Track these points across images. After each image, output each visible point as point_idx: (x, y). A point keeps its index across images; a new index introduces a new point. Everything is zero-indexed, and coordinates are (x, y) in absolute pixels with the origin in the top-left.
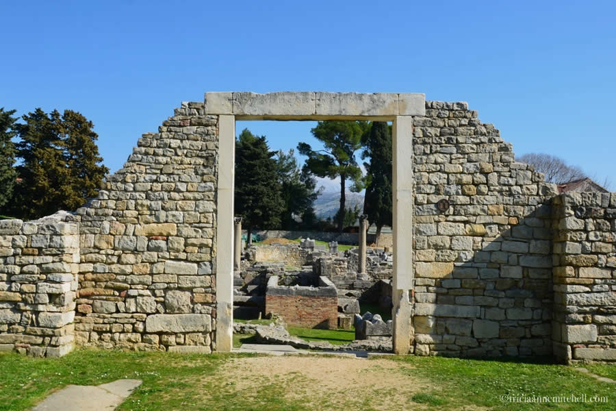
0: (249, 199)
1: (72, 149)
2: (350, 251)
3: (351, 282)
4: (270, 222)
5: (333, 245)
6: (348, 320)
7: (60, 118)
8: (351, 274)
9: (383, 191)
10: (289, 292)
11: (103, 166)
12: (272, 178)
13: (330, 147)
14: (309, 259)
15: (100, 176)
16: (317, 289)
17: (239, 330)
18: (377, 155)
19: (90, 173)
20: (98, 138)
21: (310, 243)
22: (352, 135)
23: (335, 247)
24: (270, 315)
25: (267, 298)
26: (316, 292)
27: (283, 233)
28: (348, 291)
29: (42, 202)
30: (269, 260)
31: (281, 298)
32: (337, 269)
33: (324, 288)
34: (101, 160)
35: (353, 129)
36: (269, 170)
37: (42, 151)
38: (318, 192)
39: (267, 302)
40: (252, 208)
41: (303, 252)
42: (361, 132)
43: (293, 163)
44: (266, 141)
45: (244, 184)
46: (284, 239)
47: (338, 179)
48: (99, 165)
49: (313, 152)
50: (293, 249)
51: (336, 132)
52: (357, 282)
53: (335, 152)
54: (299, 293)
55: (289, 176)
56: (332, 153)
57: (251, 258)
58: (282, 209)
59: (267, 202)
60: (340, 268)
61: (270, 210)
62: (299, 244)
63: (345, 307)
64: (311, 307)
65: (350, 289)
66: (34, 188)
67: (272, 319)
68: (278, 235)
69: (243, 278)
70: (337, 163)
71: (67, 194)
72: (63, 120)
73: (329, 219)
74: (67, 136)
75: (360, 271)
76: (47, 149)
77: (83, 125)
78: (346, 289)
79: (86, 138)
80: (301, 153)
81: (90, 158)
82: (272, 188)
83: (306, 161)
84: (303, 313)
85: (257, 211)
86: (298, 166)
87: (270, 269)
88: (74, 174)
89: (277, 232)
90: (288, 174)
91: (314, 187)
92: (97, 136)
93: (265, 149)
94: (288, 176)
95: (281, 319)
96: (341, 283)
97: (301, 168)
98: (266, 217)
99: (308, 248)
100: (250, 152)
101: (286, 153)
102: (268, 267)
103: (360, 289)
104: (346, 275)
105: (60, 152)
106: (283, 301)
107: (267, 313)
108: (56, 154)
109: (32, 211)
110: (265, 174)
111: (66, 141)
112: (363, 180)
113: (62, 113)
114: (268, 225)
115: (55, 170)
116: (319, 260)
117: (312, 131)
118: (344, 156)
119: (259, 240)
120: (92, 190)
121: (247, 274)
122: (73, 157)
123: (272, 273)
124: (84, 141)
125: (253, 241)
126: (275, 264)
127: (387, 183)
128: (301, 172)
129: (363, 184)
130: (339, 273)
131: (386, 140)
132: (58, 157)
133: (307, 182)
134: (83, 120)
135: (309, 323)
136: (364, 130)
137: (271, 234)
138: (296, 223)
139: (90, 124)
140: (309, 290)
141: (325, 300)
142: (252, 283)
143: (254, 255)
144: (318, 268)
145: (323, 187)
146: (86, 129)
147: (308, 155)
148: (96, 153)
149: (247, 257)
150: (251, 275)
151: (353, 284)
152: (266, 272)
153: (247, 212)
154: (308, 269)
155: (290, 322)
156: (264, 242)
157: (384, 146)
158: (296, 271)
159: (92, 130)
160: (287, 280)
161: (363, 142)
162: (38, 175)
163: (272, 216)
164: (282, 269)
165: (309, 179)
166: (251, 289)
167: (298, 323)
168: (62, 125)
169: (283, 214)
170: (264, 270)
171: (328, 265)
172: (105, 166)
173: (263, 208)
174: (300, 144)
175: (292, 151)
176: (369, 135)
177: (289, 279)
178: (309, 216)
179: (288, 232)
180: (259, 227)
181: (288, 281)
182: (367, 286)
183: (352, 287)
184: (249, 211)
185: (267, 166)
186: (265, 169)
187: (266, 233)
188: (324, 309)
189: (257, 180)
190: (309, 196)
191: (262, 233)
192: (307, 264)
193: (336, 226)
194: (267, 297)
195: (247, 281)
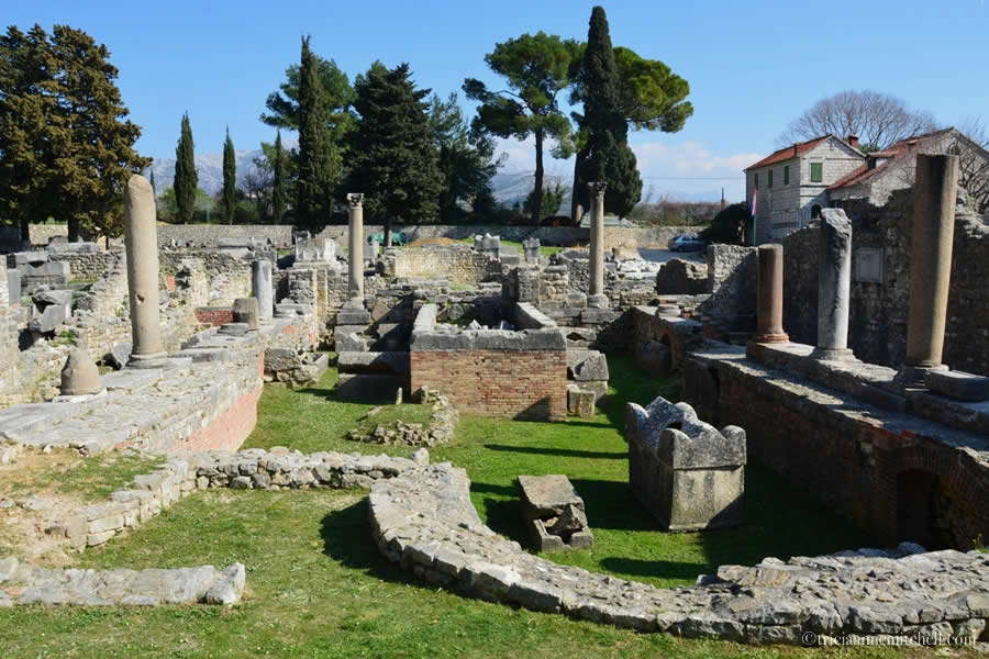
0: (384, 172)
1: (72, 94)
2: (558, 255)
3: (575, 311)
4: (420, 211)
5: (531, 246)
6: (587, 398)
7: (48, 40)
8: (577, 297)
9: (607, 155)
10: (459, 344)
11: (128, 122)
12: (421, 135)
13: (518, 84)
14: (493, 271)
15: (126, 140)
16: (520, 335)
17: (327, 476)
18: (596, 96)
19: (106, 135)
20: (119, 74)
21: (492, 242)
22: (553, 64)
23: (534, 249)
24: (420, 393)
25: (413, 357)
26: (518, 340)
27: (444, 229)
28: (571, 330)
29: (28, 187)
30: (419, 274)
31: (444, 355)
32: (548, 288)
33: (536, 331)
34: (125, 113)
35: (555, 53)
36: (415, 121)
37: (20, 100)
38: (498, 162)
39: (414, 365)
40: (390, 187)
41: (479, 258)
42: (570, 59)
43: (456, 116)
44: (409, 72)
45: (374, 147)
46: (445, 239)
47: (532, 138)
48: (122, 121)
49: (489, 93)
50: (461, 253)
51: (528, 58)
52: (589, 313)
53: (526, 92)
54: (482, 344)
55: (450, 137)
56: (521, 96)
57: (387, 271)
58: (441, 188)
59: (415, 176)
60: (555, 285)
61: (420, 188)
62: (472, 245)
63: (578, 369)
64: (509, 373)
65: (575, 326)
66: (12, 165)
67: (425, 403)
68: (435, 233)
69: (370, 310)
70: (528, 112)
71: (67, 173)
72: (52, 44)
73: (517, 205)
74: (63, 73)
75: (593, 291)
76: (29, 96)
77: (89, 52)
78: (568, 325)
79: (96, 74)
80: (468, 96)
81: (105, 110)
82: (423, 152)
83: (478, 109)
84: (493, 387)
85: (398, 191)
86: (465, 120)
87: (420, 291)
88: (78, 138)
89: (434, 227)
90: (449, 133)
91: (491, 154)
92: (117, 71)
93: (408, 87)
94: (448, 137)
95: (445, 403)
96: (556, 314)
97: (470, 123)
98: (414, 201)
99: (488, 250)
100: (382, 91)
101: (445, 100)
102: (416, 288)
103: (594, 325)
104: (567, 300)
105: (51, 101)
106: (449, 363)
107: (414, 389)
108: (46, 105)
109: (13, 205)
110: (410, 129)
111: (60, 82)
112: (573, 138)
113: (49, 32)
114: (418, 215)
115: (45, 133)
116: (514, 272)
117: (486, 60)
118: (541, 98)
119: (404, 242)
120: (112, 165)
121: (376, 302)
122: (78, 109)
123: (424, 298)
124: (92, 79)
125: (393, 244)
126: (430, 282)
127: (612, 142)
128: (470, 128)
129: (573, 144)
130: (554, 296)
131: (610, 71)
132: (48, 109)
133: (479, 146)
134: (87, 43)
135: (506, 407)
136: (573, 55)
137: (425, 232)
138: (464, 214)
139: (103, 51)
140: (504, 339)
141: (538, 357)
142: (387, 319)
143: (392, 266)
144: (513, 286)
145: (505, 155)
146: (94, 58)
147: (482, 98)
148: (116, 101)
149: (380, 268)
150: (384, 306)
151: (580, 317)
152: (413, 297)
153: (382, 194)
154: (493, 289)
155: (463, 406)
156: (413, 244)
157: (607, 81)
158: (468, 294)
159: (107, 61)
160: (455, 312)
161: (572, 76)
162: (16, 142)
163: (423, 200)
164: (444, 291)
165: (484, 140)
166: (386, 332)
167: (482, 409)
168: (51, 52)
169: (442, 198)
170: (409, 293)
171: (532, 281)
172: (133, 123)
173: (408, 186)
174: (467, 81)
175: (453, 96)
176: (582, 63)
177: (458, 309)
178: (484, 201)
179: (453, 227)
180: (401, 220)
181: (455, 314)
182: (607, 319)
183: (578, 321)
184: (385, 192)
185: (412, 114)
186: (410, 120)
187: (416, 230)
188: (538, 377)
189: (396, 139)
190: (484, 169)
191: (410, 230)
192: (488, 279)
193: (530, 216)
194: (412, 353)
195: (377, 315)
